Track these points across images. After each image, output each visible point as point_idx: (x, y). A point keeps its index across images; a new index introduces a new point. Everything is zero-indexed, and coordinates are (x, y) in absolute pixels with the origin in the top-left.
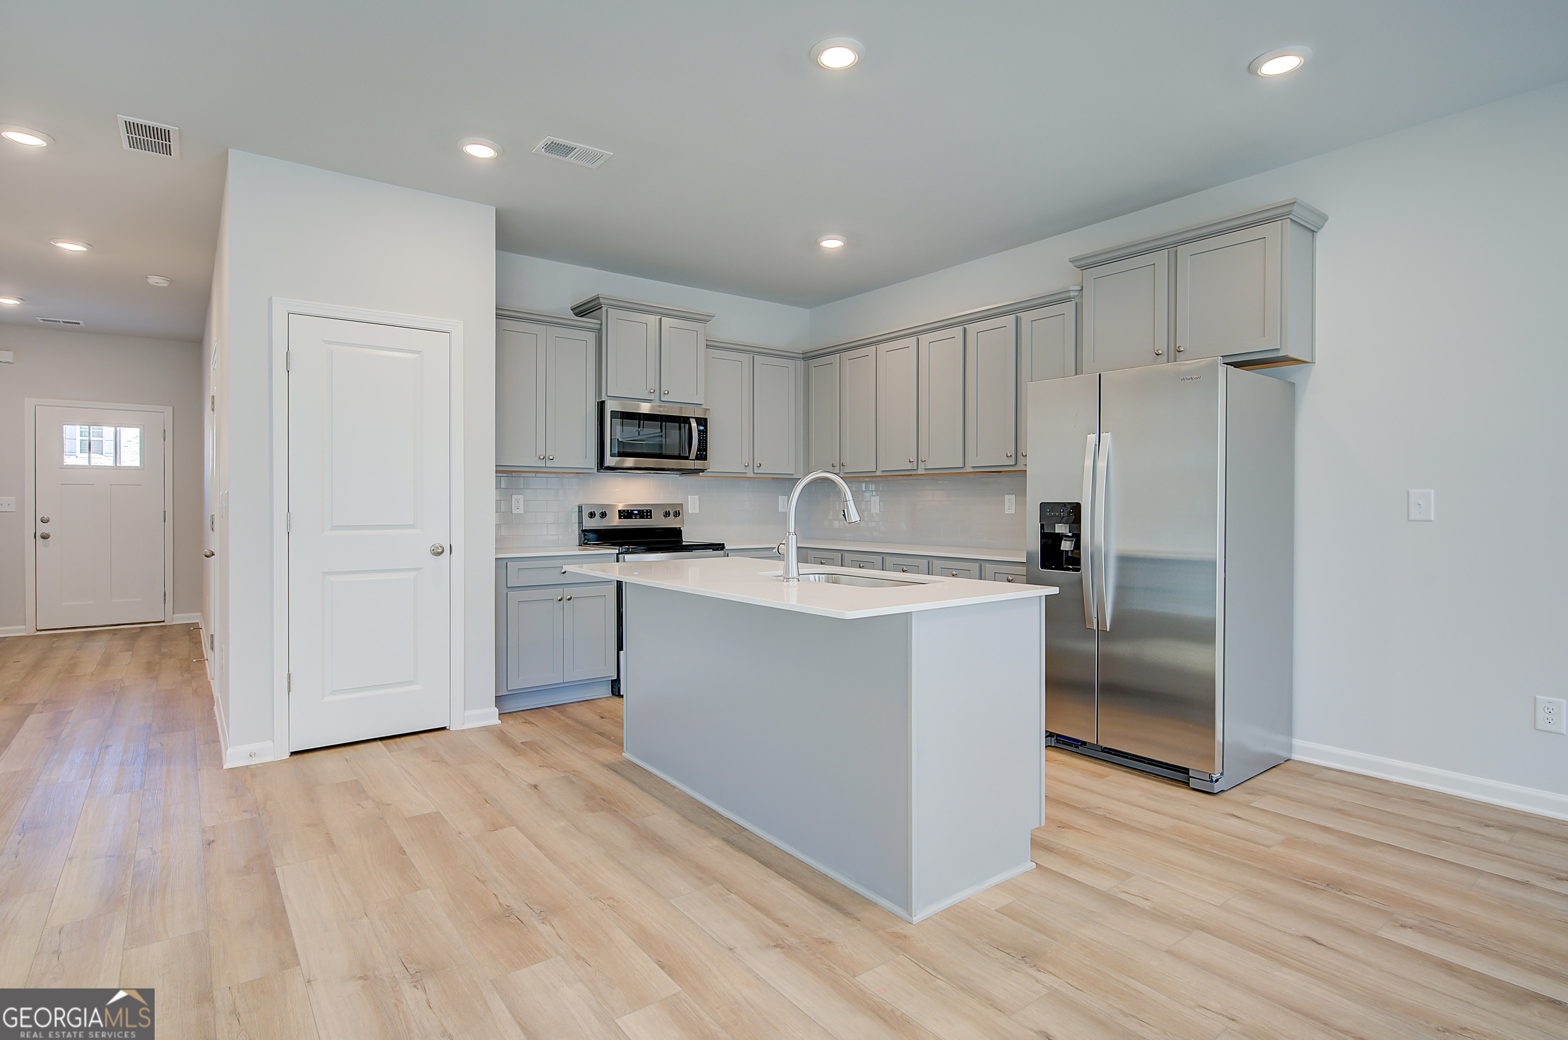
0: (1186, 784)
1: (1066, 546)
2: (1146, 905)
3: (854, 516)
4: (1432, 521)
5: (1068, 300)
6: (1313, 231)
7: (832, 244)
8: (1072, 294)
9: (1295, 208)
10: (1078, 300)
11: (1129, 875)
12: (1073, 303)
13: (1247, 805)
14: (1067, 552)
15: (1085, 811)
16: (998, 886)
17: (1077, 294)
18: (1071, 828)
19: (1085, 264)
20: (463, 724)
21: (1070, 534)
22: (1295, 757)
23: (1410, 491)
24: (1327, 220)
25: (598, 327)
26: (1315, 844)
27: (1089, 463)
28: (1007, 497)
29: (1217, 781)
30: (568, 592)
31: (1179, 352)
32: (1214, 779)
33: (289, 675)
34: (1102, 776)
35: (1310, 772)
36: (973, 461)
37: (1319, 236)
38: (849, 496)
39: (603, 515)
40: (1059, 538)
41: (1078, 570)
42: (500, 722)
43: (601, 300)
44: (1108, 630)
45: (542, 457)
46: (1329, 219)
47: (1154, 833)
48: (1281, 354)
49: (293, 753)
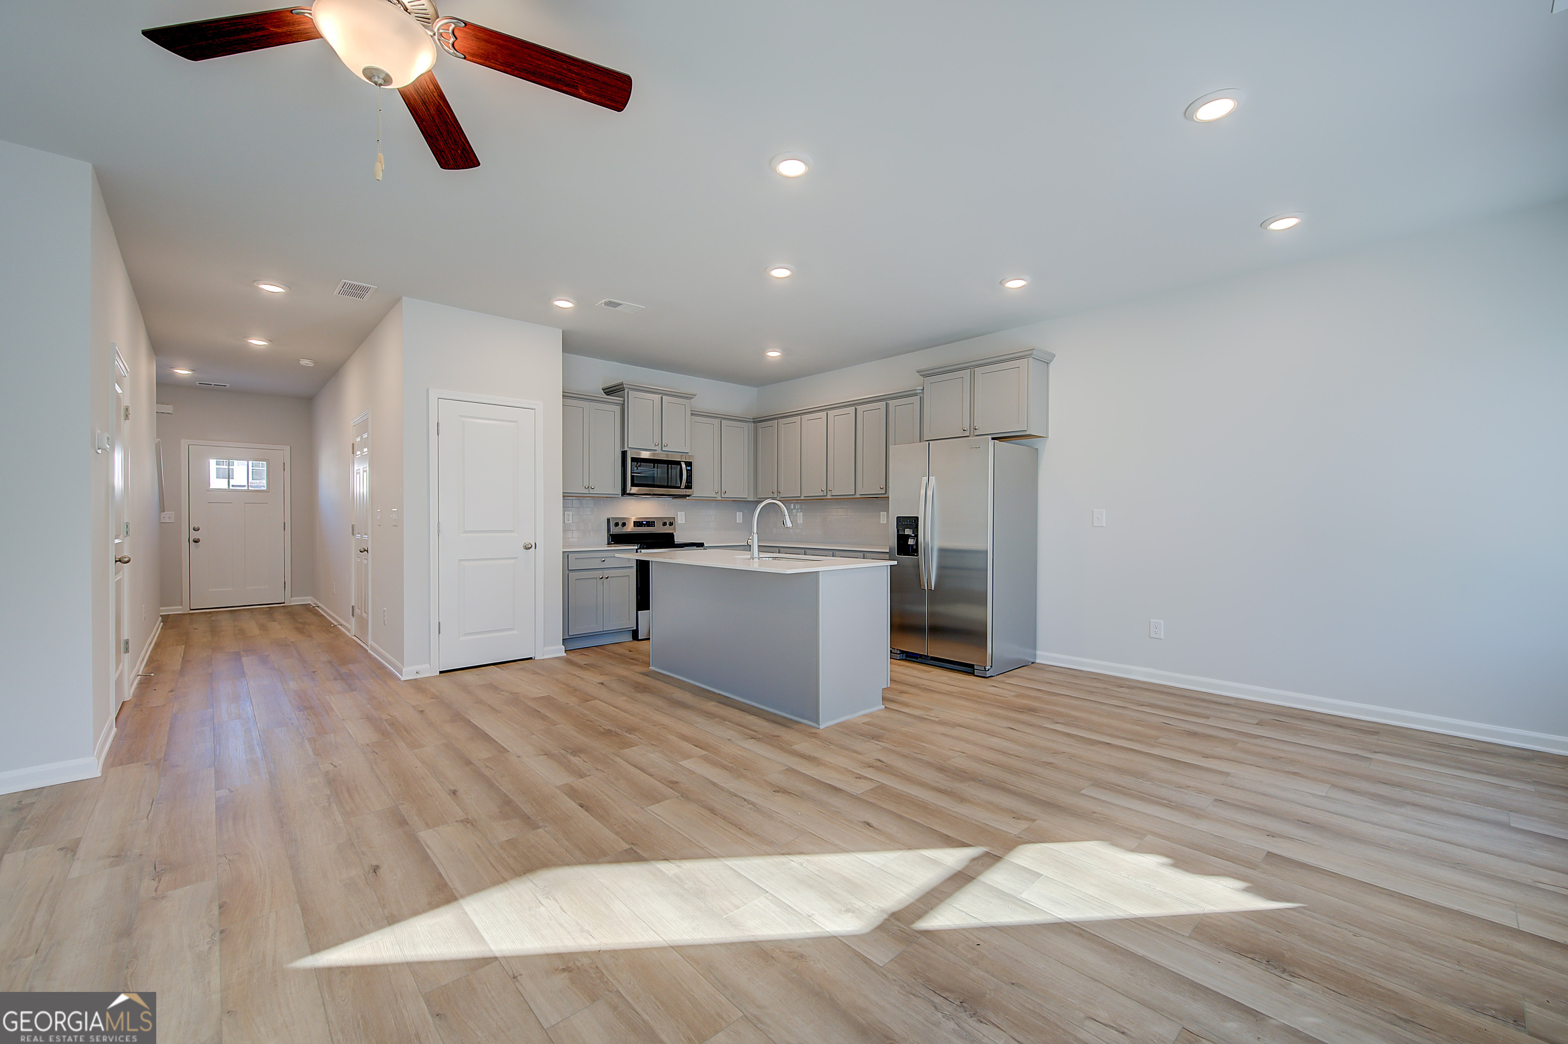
0: (973, 674)
1: (911, 542)
2: (937, 719)
3: (789, 524)
4: (1103, 527)
5: (916, 395)
6: (1048, 363)
7: (774, 354)
8: (918, 391)
9: (1034, 352)
10: (922, 395)
11: (931, 709)
12: (919, 397)
13: (1003, 682)
14: (912, 545)
15: (916, 686)
16: (864, 715)
17: (921, 391)
18: (906, 693)
19: (926, 374)
20: (543, 655)
21: (913, 535)
22: (1037, 661)
23: (1094, 510)
24: (1055, 357)
25: (622, 402)
26: (1030, 696)
27: (923, 492)
28: (882, 513)
29: (988, 670)
30: (606, 573)
31: (975, 429)
32: (987, 669)
33: (439, 623)
34: (929, 672)
35: (1044, 668)
36: (861, 491)
37: (1051, 365)
38: (786, 513)
39: (624, 524)
40: (908, 536)
41: (917, 556)
42: (565, 654)
43: (624, 386)
44: (933, 589)
45: (587, 487)
46: (1056, 356)
47: (949, 694)
48: (1027, 433)
49: (441, 672)
